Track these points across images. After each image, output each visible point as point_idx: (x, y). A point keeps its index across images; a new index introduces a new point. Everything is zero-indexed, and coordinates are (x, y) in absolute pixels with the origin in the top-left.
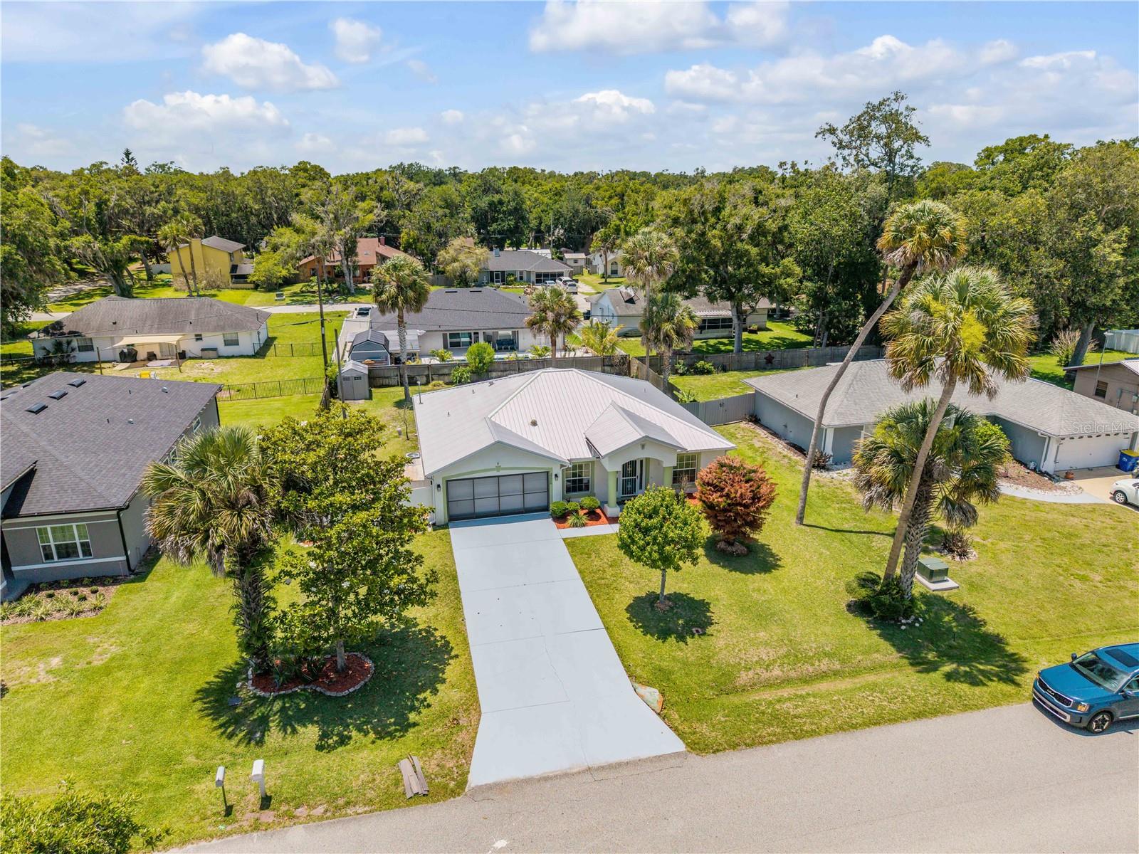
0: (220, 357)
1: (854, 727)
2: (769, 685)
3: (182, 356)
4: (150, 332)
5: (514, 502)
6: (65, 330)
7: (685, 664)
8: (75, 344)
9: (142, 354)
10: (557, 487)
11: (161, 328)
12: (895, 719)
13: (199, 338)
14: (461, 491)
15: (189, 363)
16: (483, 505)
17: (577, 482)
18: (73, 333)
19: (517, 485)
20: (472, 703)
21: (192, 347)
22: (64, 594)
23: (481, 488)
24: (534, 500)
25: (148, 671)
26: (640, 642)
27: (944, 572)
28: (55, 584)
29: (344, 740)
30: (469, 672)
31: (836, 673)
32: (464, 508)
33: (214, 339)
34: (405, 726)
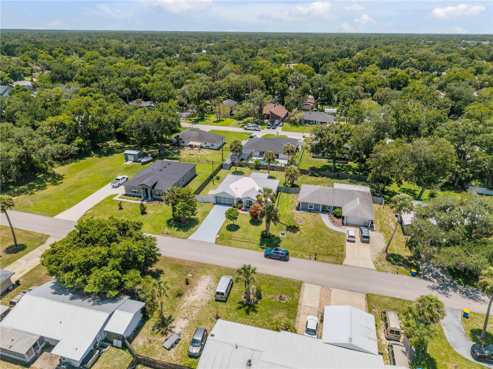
0: (210, 149)
1: (238, 247)
2: (236, 240)
3: (202, 147)
4: (196, 141)
5: (228, 203)
6: (179, 138)
7: (227, 234)
8: (181, 141)
9: (194, 146)
10: (235, 202)
11: (198, 141)
12: (245, 248)
13: (206, 144)
14: (218, 199)
15: (202, 149)
16: (222, 202)
17: (240, 202)
18: (181, 139)
19: (228, 200)
20: (195, 231)
21: (204, 145)
22: (158, 202)
23: (222, 199)
24: (231, 203)
25: (163, 215)
26: (224, 230)
27: (284, 234)
28: (157, 200)
29: (179, 230)
30: (198, 227)
31: (247, 242)
32: (219, 202)
33: (209, 144)
34: (187, 231)
